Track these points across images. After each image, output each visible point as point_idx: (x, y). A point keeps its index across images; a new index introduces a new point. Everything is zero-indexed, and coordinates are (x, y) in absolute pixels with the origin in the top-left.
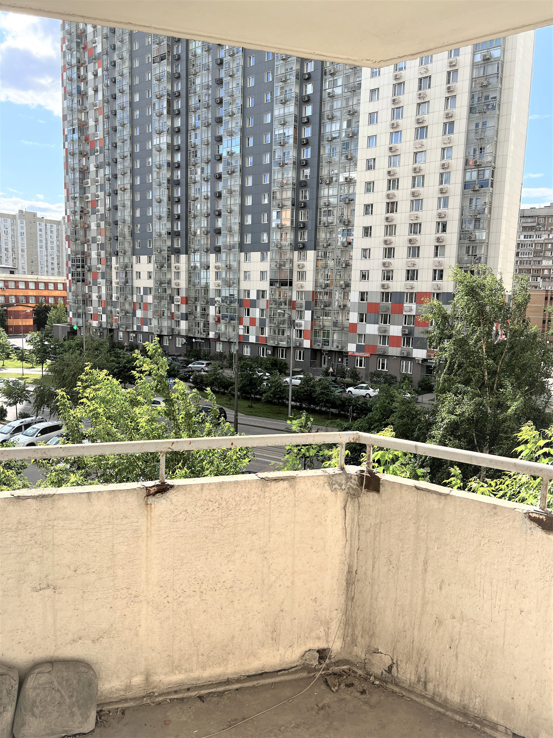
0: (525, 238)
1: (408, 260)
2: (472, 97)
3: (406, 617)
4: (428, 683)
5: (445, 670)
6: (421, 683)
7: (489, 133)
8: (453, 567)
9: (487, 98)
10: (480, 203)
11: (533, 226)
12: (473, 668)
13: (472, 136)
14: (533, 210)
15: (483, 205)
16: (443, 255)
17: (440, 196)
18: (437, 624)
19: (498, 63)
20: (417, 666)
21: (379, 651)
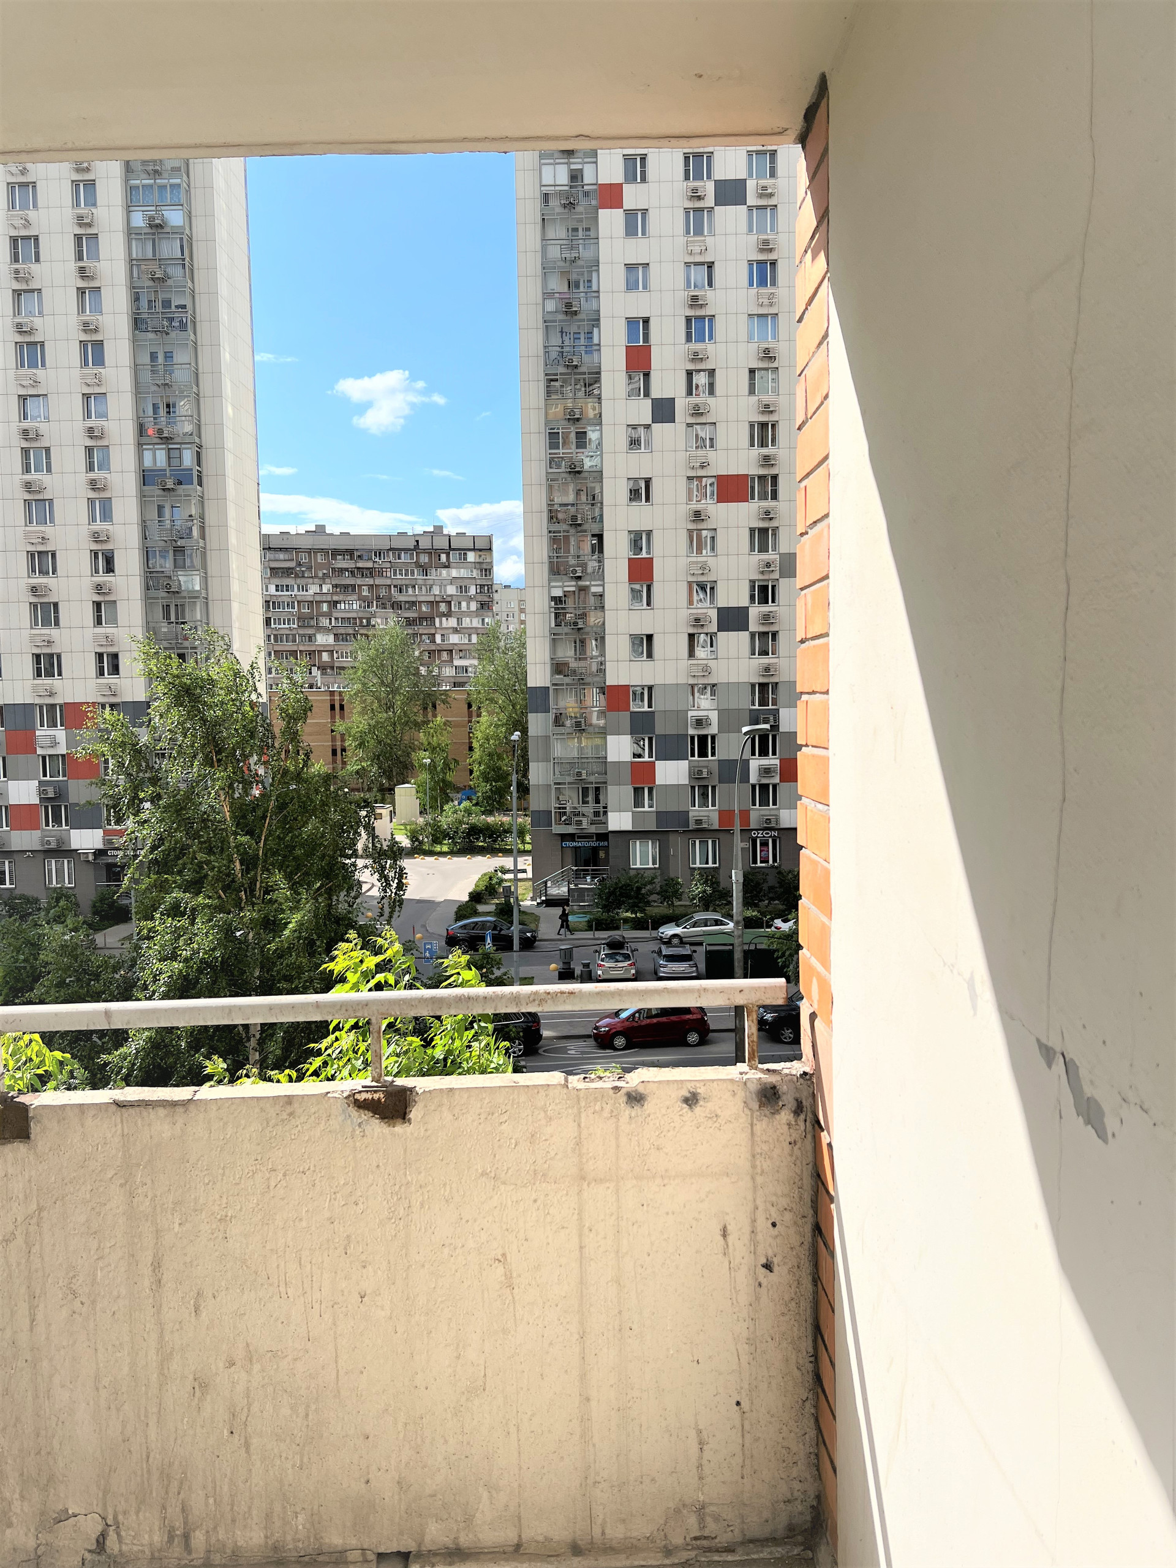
0: (277, 590)
1: (34, 632)
2: (136, 298)
3: (126, 1407)
4: (192, 1534)
5: (226, 1488)
6: (176, 1540)
7: (181, 376)
8: (217, 1254)
9: (167, 304)
10: (181, 515)
11: (290, 568)
12: (284, 1455)
13: (146, 376)
14: (285, 537)
15: (187, 521)
16: (114, 621)
17: (92, 495)
18: (198, 1394)
19: (181, 239)
20: (164, 1507)
21: (70, 1512)
